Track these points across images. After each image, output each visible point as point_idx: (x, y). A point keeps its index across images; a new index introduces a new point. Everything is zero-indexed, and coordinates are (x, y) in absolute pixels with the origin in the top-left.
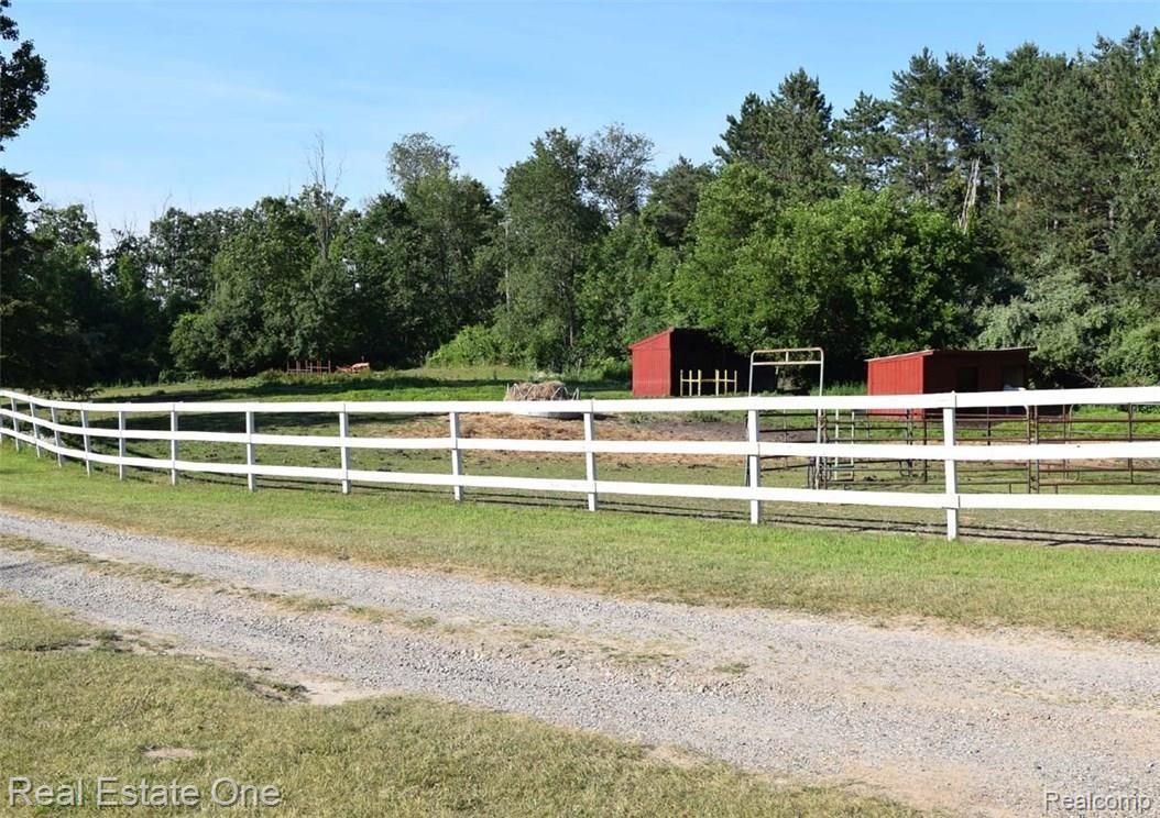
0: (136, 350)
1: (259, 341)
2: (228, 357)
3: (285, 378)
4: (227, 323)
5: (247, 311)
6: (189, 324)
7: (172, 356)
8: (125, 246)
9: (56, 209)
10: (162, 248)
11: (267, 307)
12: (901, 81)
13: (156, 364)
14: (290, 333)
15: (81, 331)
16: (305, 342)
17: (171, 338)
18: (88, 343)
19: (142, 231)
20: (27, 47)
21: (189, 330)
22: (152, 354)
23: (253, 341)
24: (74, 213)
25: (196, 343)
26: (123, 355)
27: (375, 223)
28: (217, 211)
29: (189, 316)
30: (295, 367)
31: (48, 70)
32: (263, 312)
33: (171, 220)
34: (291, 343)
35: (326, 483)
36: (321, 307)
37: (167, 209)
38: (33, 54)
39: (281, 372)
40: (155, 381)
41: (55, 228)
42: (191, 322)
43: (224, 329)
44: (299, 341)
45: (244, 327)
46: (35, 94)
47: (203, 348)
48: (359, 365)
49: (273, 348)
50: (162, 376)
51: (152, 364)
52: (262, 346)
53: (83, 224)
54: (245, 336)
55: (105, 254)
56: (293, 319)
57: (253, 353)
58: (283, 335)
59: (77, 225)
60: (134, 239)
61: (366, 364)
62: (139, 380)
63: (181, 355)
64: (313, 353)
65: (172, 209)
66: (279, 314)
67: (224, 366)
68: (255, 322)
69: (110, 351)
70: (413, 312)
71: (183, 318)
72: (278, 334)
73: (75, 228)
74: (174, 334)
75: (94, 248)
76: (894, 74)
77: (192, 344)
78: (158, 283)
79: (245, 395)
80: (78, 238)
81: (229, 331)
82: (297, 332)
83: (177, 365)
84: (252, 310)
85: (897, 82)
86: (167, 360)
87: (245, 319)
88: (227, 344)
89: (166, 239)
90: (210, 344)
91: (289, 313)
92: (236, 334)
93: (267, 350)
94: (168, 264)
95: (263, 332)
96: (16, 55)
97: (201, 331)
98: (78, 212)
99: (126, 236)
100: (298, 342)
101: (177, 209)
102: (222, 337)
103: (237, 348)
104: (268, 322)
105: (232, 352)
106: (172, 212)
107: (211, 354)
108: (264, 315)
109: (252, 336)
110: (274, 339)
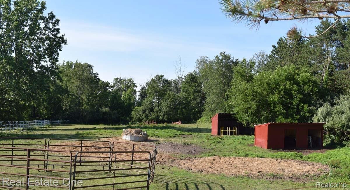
1: (153, 114)
3: (143, 125)
4: (145, 109)
5: (150, 106)
6: (136, 110)
7: (132, 118)
12: (318, 29)
14: (160, 112)
15: (109, 110)
16: (164, 115)
18: (112, 114)
25: (137, 114)
26: (121, 117)
27: (187, 82)
29: (137, 107)
34: (160, 115)
36: (169, 106)
43: (144, 111)
45: (149, 110)
47: (139, 116)
48: (178, 122)
49: (156, 116)
51: (128, 120)
52: (153, 116)
54: (149, 113)
57: (151, 117)
58: (158, 113)
61: (180, 122)
63: (134, 118)
64: (166, 118)
68: (152, 109)
69: (118, 116)
70: (196, 107)
71: (135, 108)
72: (157, 112)
74: (133, 112)
76: (316, 27)
82: (162, 112)
83: (133, 121)
84: (151, 106)
85: (317, 30)
87: (149, 108)
88: (144, 115)
92: (147, 113)
95: (154, 112)
97: (139, 111)
100: (162, 115)
102: (143, 113)
103: (147, 116)
104: (155, 109)
105: (145, 117)
107: (140, 118)
108: (154, 107)
109: (151, 113)
110: (156, 114)
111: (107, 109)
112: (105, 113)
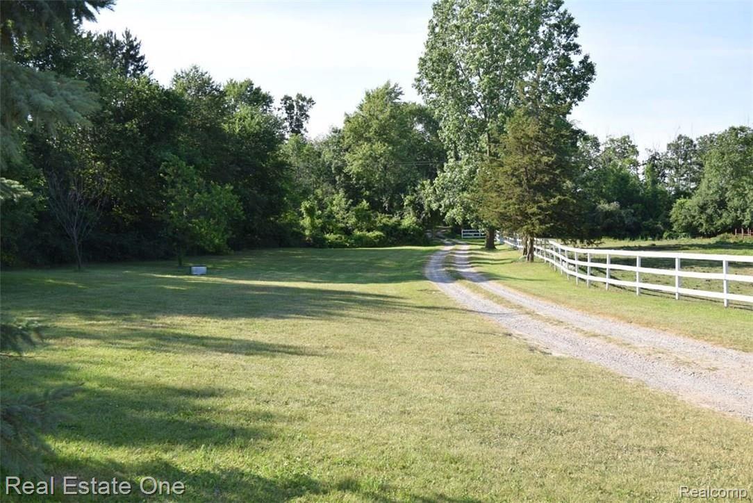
0: (651, 220)
1: (724, 215)
2: (704, 224)
3: (732, 239)
4: (705, 204)
5: (717, 197)
6: (682, 206)
7: (672, 223)
8: (653, 158)
9: (615, 139)
10: (674, 159)
11: (728, 194)
13: (662, 228)
14: (744, 211)
15: (621, 208)
17: (671, 213)
18: (624, 215)
19: (662, 149)
20: (586, 57)
21: (682, 208)
22: (660, 222)
23: (720, 216)
24: (625, 140)
25: (685, 216)
26: (644, 223)
28: (711, 135)
29: (682, 200)
30: (741, 232)
31: (597, 69)
32: (726, 198)
33: (680, 142)
34: (744, 217)
35: (671, 294)
37: (678, 135)
38: (589, 61)
39: (732, 235)
40: (660, 238)
41: (614, 149)
42: (684, 203)
43: (703, 208)
44: (749, 216)
45: (715, 207)
46: (589, 83)
47: (690, 219)
49: (732, 220)
50: (665, 235)
51: (659, 228)
52: (726, 219)
53: (629, 146)
54: (716, 212)
55: (642, 163)
56: (746, 202)
57: (719, 223)
58: (739, 212)
59: (626, 148)
60: (658, 154)
62: (651, 237)
63: (676, 223)
65: (680, 136)
66: (736, 199)
67: (702, 230)
68: (722, 204)
69: (636, 220)
71: (679, 201)
72: (736, 210)
73: (625, 149)
74: (673, 211)
75: (635, 160)
77: (683, 217)
78: (672, 180)
79: (697, 248)
80: (627, 155)
81: (706, 209)
82: (748, 210)
83: (673, 229)
84: (720, 196)
86: (669, 226)
87: (716, 201)
88: (704, 216)
89: (676, 154)
90: (694, 217)
91: (744, 197)
92: (709, 211)
93: (729, 221)
94: (677, 167)
95: (727, 210)
96: (580, 62)
97: (688, 209)
98: (627, 139)
99: (654, 152)
101: (683, 135)
102: (701, 213)
103: (710, 219)
104: (730, 204)
105: (707, 221)
106: (680, 137)
107: (694, 223)
108: (727, 199)
109: (720, 212)
110: (733, 214)
111: (614, 206)
112: (608, 214)
